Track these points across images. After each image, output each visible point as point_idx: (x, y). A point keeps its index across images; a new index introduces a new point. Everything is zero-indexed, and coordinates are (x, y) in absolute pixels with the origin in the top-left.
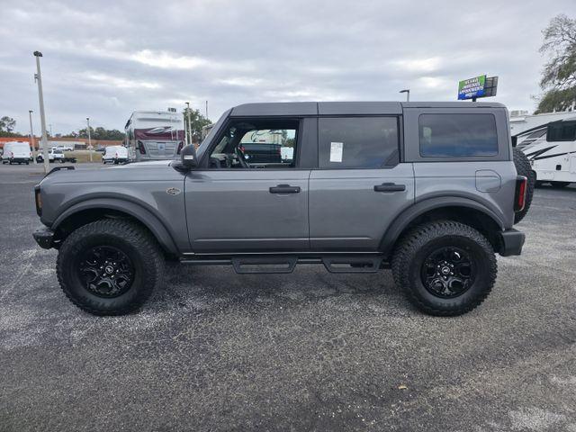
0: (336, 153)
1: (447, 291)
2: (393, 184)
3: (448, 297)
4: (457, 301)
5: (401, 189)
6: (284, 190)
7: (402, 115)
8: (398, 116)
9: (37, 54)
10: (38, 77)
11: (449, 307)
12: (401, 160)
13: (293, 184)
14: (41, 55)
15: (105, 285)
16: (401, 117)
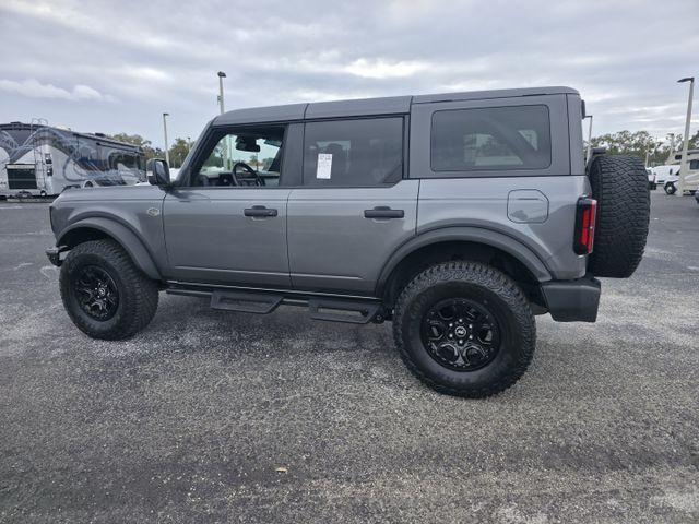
0: (324, 167)
1: (460, 361)
2: (388, 208)
3: (459, 369)
4: (472, 377)
5: (400, 215)
6: (259, 213)
7: (409, 114)
8: (403, 115)
9: (221, 75)
10: (220, 99)
11: (459, 383)
12: (405, 176)
13: (269, 205)
14: (224, 75)
15: (97, 306)
16: (407, 116)
